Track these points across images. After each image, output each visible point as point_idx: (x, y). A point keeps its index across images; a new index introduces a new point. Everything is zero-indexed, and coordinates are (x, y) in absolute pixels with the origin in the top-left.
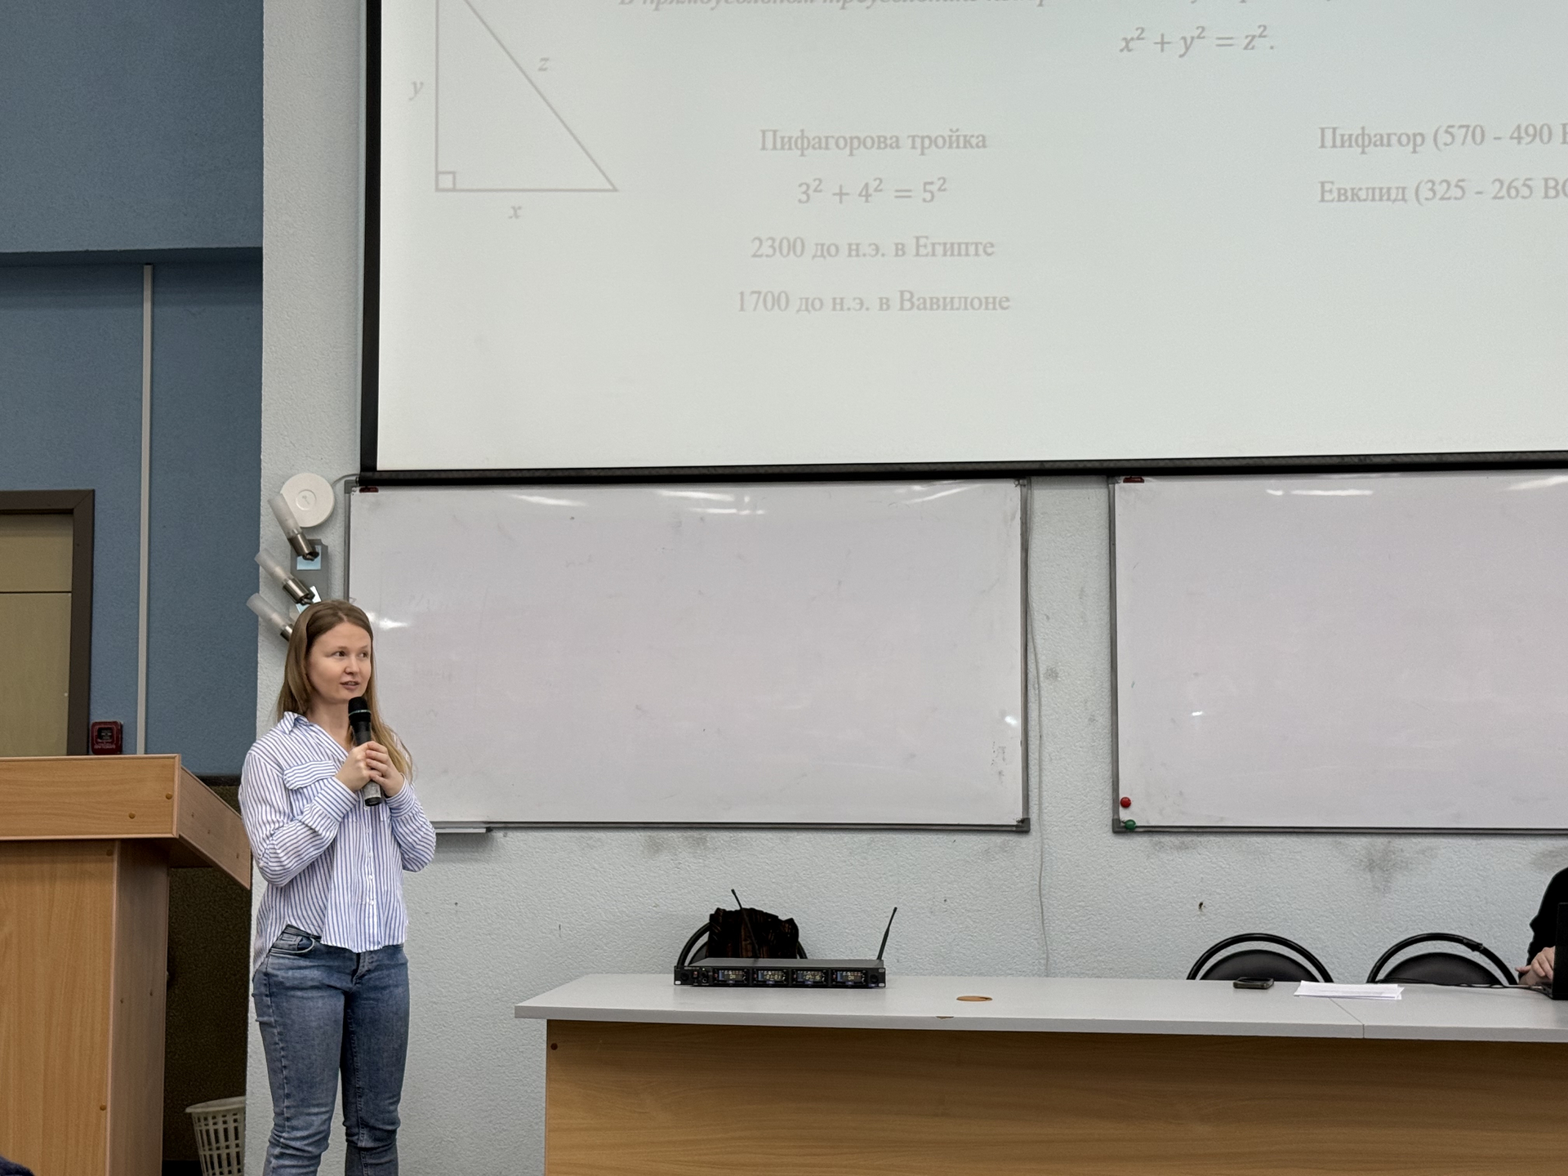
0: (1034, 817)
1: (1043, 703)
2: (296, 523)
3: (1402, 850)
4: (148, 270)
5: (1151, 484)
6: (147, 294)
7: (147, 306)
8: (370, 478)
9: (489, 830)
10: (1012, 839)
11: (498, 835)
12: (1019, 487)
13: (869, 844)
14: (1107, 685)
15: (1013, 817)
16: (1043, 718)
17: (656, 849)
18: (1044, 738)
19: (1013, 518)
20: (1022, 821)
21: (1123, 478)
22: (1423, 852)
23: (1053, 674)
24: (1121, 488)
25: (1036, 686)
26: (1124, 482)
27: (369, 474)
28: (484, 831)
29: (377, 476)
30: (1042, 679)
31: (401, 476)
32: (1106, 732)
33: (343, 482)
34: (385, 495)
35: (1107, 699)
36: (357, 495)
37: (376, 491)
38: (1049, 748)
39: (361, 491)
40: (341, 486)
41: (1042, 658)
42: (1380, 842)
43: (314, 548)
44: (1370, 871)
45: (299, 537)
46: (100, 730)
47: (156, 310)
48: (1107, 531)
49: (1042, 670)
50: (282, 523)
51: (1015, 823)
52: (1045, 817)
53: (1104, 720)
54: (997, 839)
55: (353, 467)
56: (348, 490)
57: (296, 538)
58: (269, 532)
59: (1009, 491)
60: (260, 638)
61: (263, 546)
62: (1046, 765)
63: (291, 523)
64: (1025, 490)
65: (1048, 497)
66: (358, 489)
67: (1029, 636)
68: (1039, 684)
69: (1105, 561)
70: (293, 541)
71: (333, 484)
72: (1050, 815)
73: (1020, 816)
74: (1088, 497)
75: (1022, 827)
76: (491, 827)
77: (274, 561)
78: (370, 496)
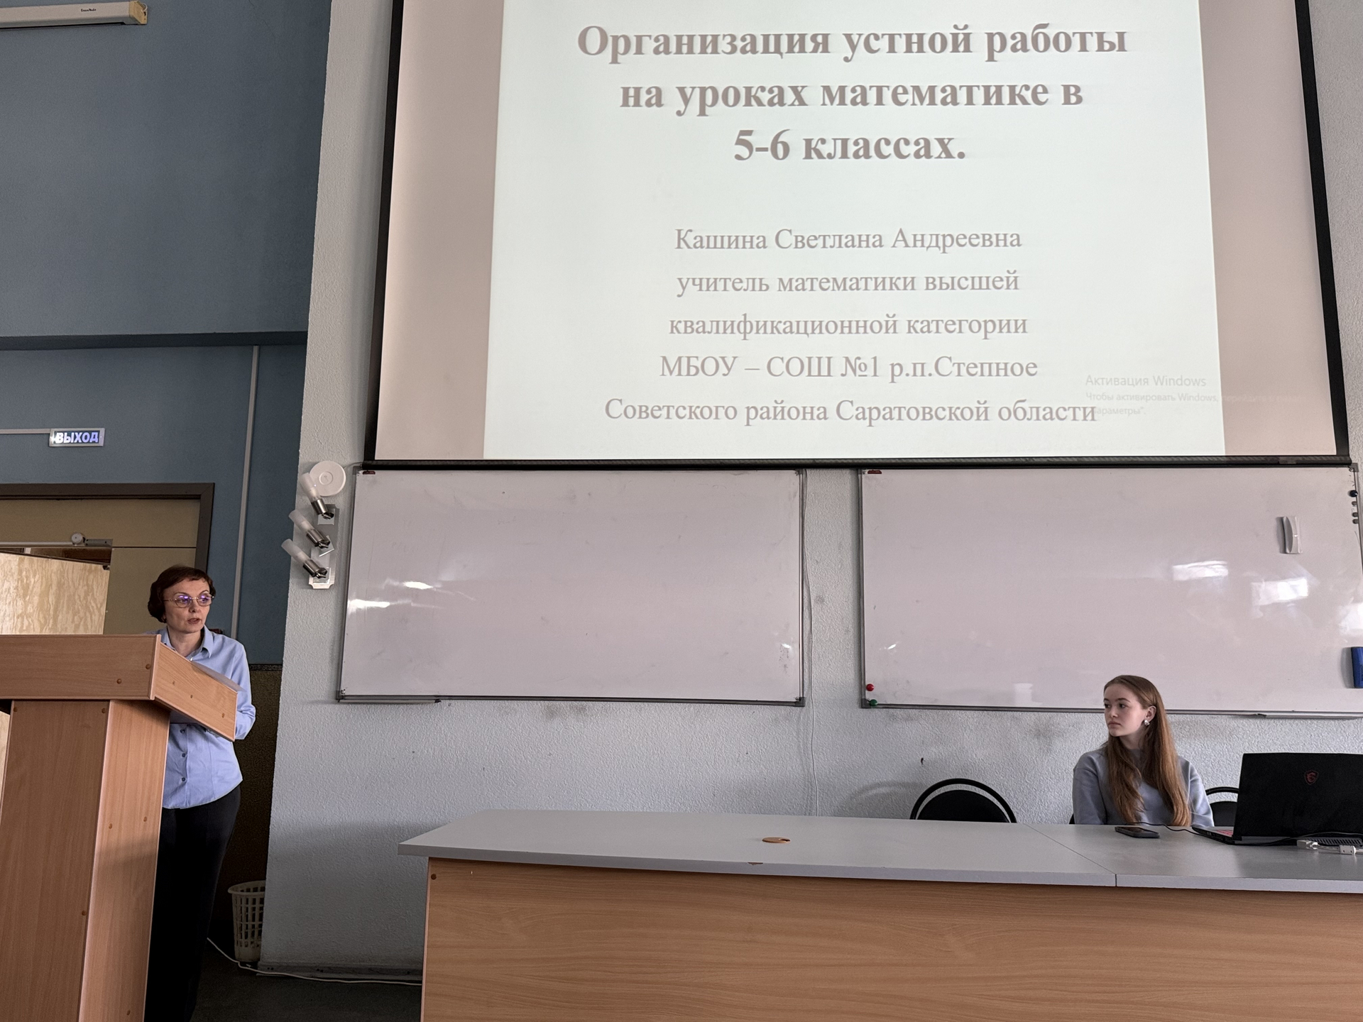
0: (807, 696)
1: (814, 619)
2: (317, 493)
3: (1058, 723)
4: (257, 348)
5: (886, 473)
7: (254, 371)
8: (370, 464)
9: (438, 701)
10: (793, 711)
11: (444, 704)
12: (798, 476)
14: (856, 608)
15: (793, 696)
16: (815, 629)
17: (551, 714)
18: (815, 643)
19: (795, 496)
20: (800, 699)
21: (867, 471)
22: (1072, 724)
23: (821, 600)
24: (866, 477)
25: (810, 609)
26: (869, 473)
28: (435, 701)
29: (374, 463)
30: (812, 603)
31: (390, 463)
32: (856, 639)
33: (352, 466)
34: (380, 475)
35: (856, 618)
36: (361, 476)
37: (373, 473)
39: (364, 473)
40: (350, 470)
41: (812, 591)
42: (1043, 717)
43: (329, 510)
44: (1037, 737)
45: (319, 501)
47: (259, 374)
48: (856, 505)
49: (814, 597)
50: (309, 495)
51: (795, 700)
52: (815, 696)
53: (854, 631)
54: (783, 711)
55: (356, 457)
56: (355, 472)
57: (317, 503)
58: (301, 502)
59: (790, 476)
60: (291, 571)
62: (815, 662)
63: (314, 494)
64: (802, 477)
65: (818, 482)
66: (362, 471)
67: (805, 574)
68: (810, 605)
69: (855, 526)
70: (315, 505)
71: (345, 468)
72: (818, 697)
73: (798, 696)
74: (842, 482)
75: (800, 703)
76: (440, 699)
77: (303, 518)
78: (369, 476)
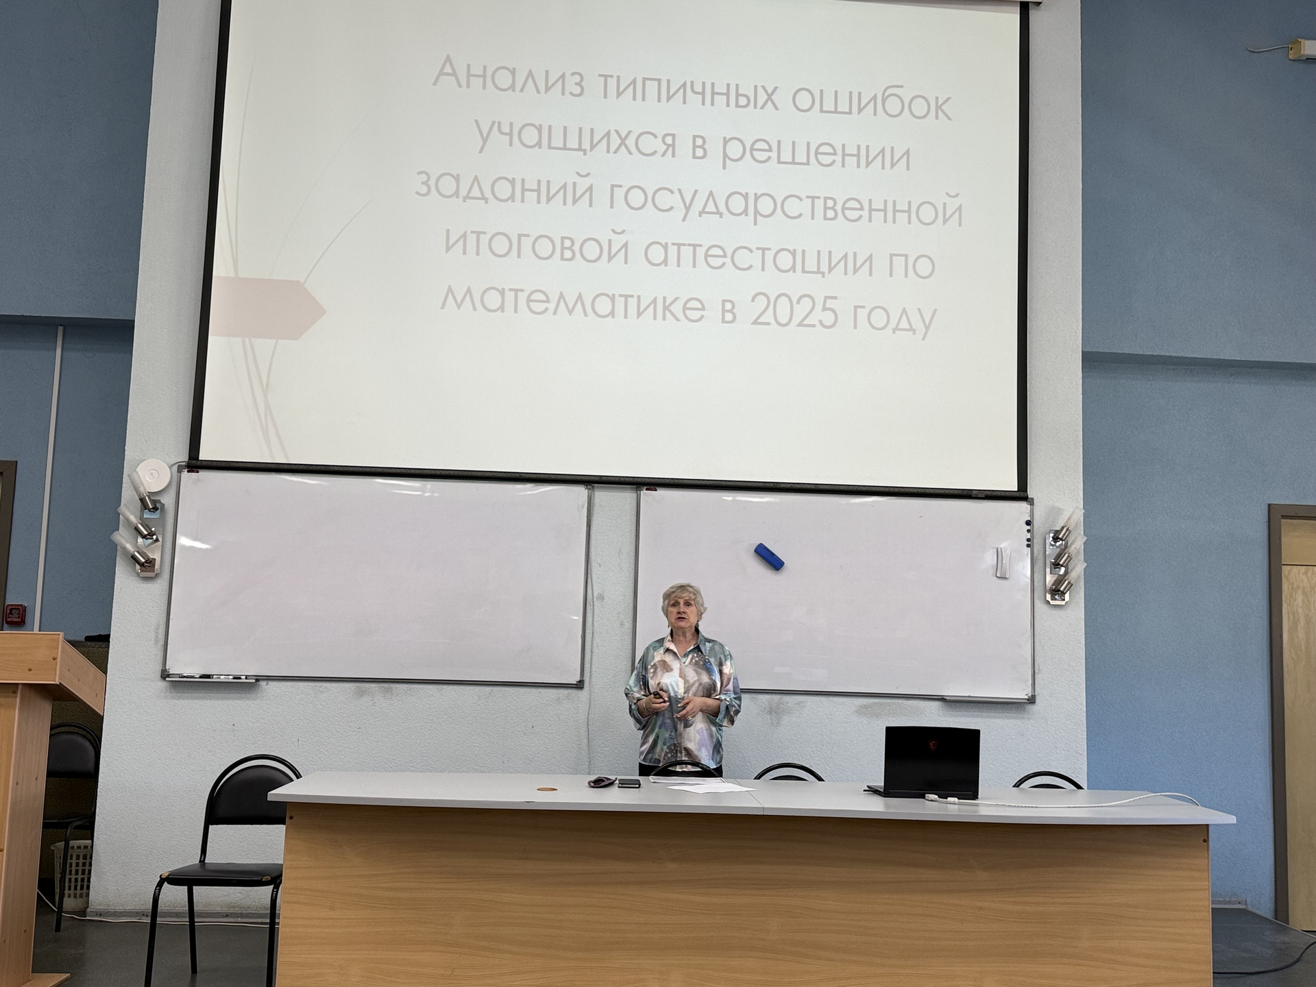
0: (586, 679)
1: (595, 614)
2: (145, 489)
3: (787, 703)
4: (60, 329)
5: (661, 493)
6: (59, 343)
7: (59, 351)
8: (194, 464)
9: (257, 680)
10: (574, 692)
11: (263, 683)
12: (587, 490)
13: (490, 693)
14: (631, 605)
15: (574, 679)
16: (595, 623)
17: (361, 694)
18: (595, 634)
19: (583, 507)
20: (580, 682)
21: (645, 487)
22: (799, 704)
23: (601, 597)
24: (644, 493)
25: (592, 604)
26: (646, 490)
27: (194, 462)
28: (254, 681)
29: (199, 463)
30: (595, 599)
31: (214, 464)
32: (630, 632)
33: (177, 465)
34: (204, 474)
35: (631, 613)
36: (185, 474)
37: (198, 472)
38: (597, 640)
39: (188, 472)
40: (175, 468)
41: (595, 588)
42: (776, 697)
43: (155, 505)
44: (770, 714)
45: (147, 498)
46: (11, 610)
47: (64, 354)
48: (635, 517)
49: (595, 595)
50: (136, 489)
51: (575, 683)
52: (593, 679)
53: (629, 625)
54: (565, 692)
55: (184, 457)
56: (180, 470)
57: (145, 498)
58: (127, 494)
59: (581, 491)
60: (118, 558)
61: (123, 502)
62: (595, 650)
63: (142, 489)
64: (590, 491)
65: (603, 496)
66: (186, 470)
67: (589, 575)
68: (593, 602)
69: (634, 534)
70: (142, 500)
71: (171, 467)
72: (596, 680)
73: (578, 679)
74: (625, 497)
75: (579, 685)
76: (258, 679)
77: (129, 511)
78: (194, 475)
